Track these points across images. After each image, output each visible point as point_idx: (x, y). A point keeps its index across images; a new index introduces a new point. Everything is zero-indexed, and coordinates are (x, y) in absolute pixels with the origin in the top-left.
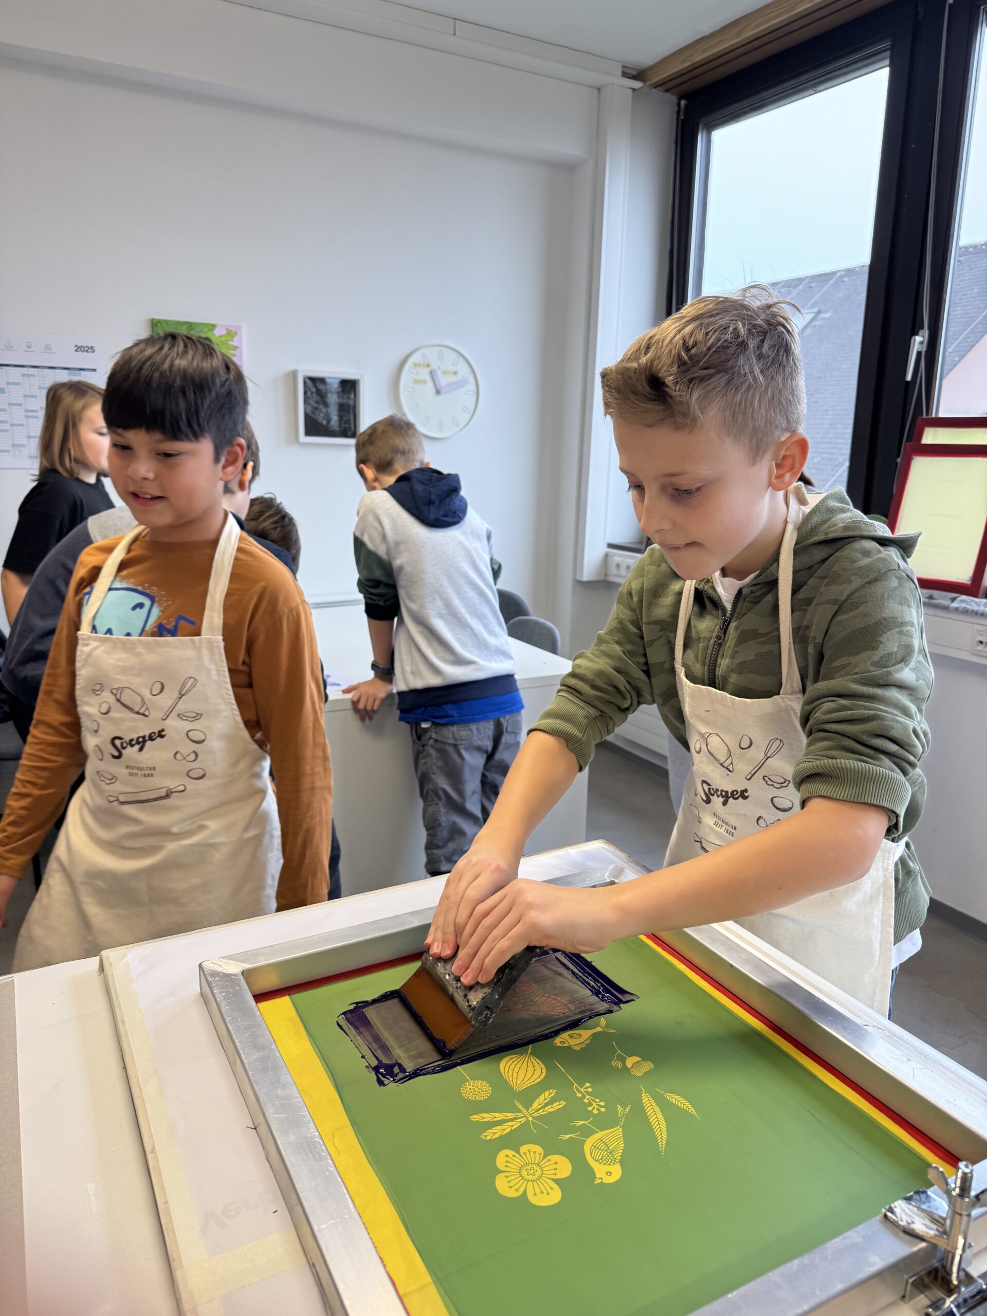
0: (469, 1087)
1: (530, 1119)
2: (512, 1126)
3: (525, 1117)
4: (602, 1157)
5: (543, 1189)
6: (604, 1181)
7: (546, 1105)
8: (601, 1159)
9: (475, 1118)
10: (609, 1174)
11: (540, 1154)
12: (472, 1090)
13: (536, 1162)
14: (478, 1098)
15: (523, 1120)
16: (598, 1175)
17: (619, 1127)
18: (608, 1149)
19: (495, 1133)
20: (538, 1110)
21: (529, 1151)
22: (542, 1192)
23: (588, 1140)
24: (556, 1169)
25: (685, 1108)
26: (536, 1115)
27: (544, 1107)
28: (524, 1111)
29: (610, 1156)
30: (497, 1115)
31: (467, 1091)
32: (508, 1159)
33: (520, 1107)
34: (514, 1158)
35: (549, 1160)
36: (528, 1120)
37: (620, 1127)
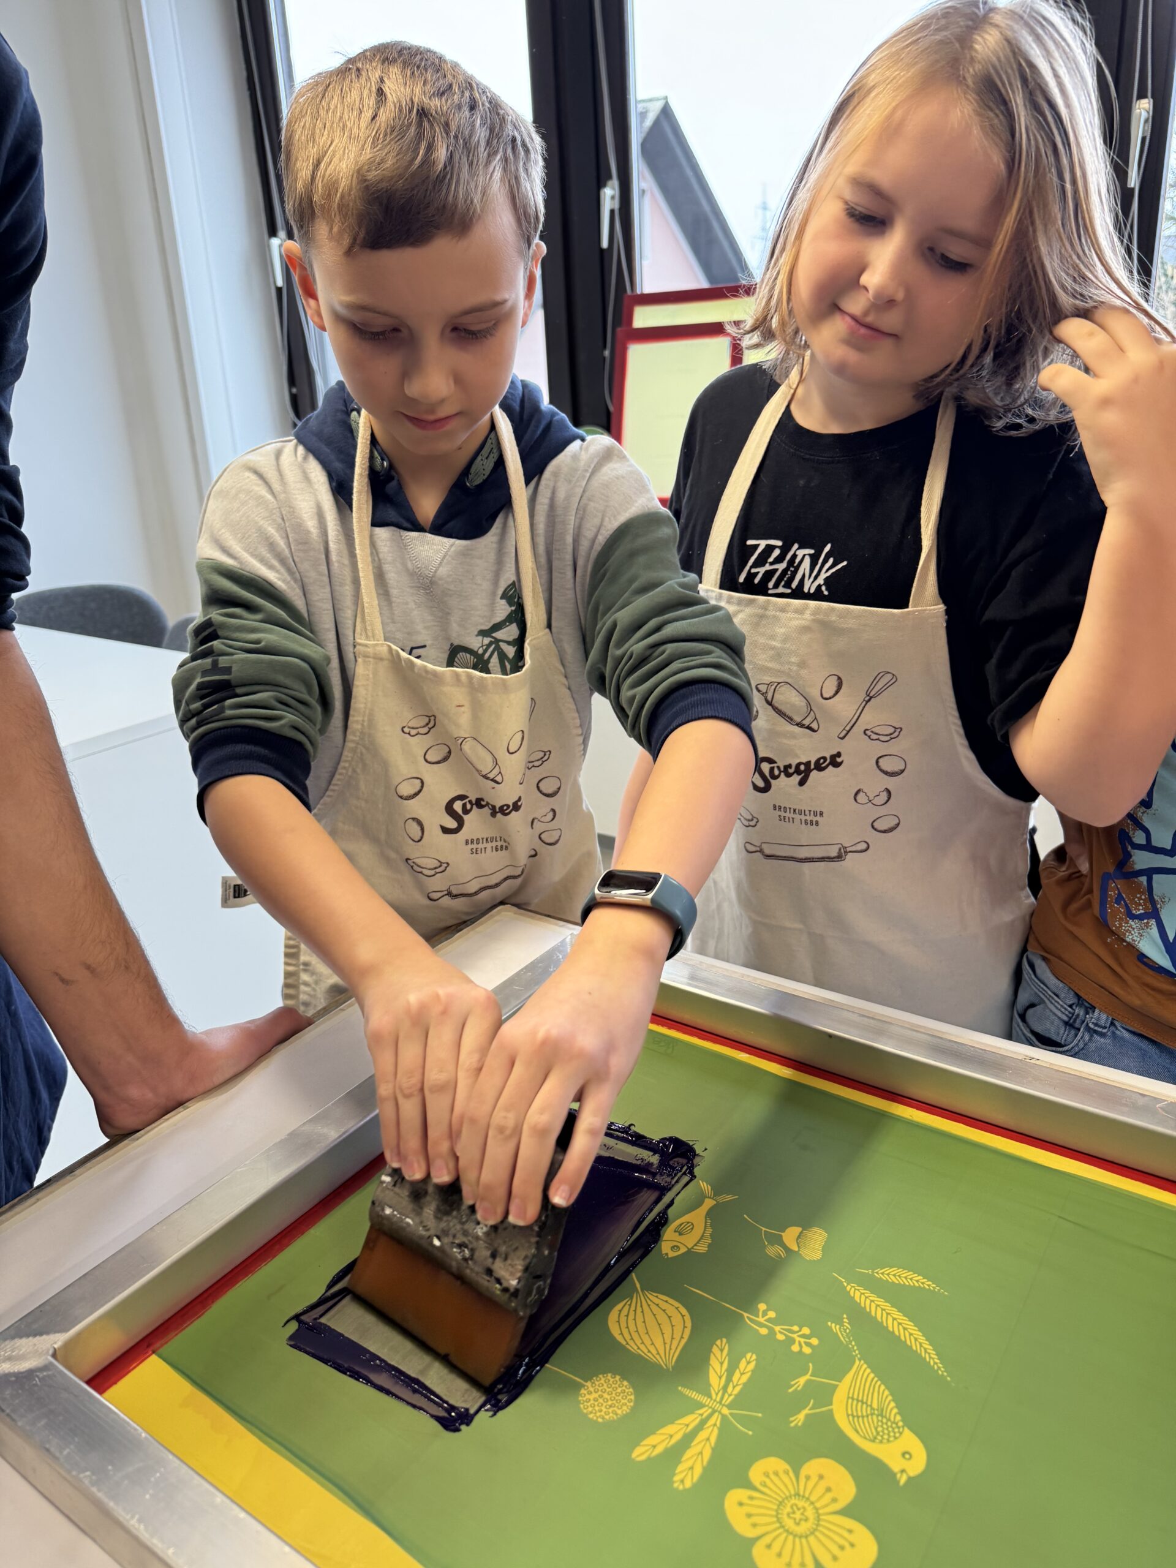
0: (592, 1397)
1: (725, 1411)
2: (708, 1439)
3: (714, 1411)
4: (876, 1429)
5: (842, 1542)
6: (912, 1474)
7: (730, 1372)
8: (878, 1433)
9: (640, 1453)
10: (907, 1456)
11: (786, 1472)
12: (601, 1400)
13: (793, 1492)
14: (619, 1412)
15: (716, 1419)
16: (896, 1468)
17: (857, 1362)
18: (872, 1409)
19: (692, 1468)
20: (725, 1388)
21: (767, 1475)
22: (842, 1548)
23: (834, 1407)
24: (829, 1490)
25: (916, 1284)
26: (728, 1400)
27: (729, 1379)
28: (704, 1400)
29: (884, 1421)
30: (670, 1429)
31: (593, 1406)
32: (746, 1509)
33: (694, 1395)
34: (755, 1502)
35: (808, 1478)
36: (724, 1416)
37: (860, 1360)
